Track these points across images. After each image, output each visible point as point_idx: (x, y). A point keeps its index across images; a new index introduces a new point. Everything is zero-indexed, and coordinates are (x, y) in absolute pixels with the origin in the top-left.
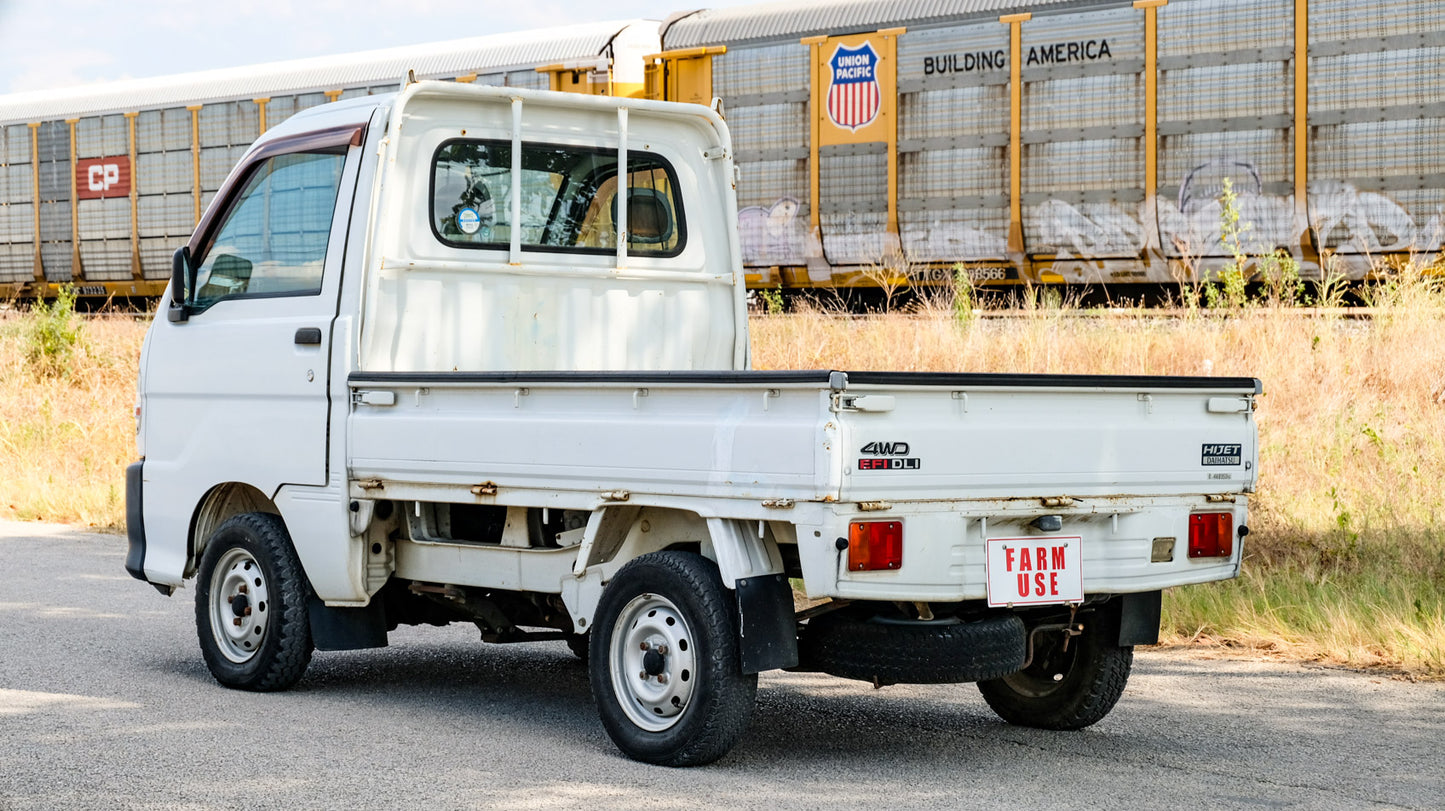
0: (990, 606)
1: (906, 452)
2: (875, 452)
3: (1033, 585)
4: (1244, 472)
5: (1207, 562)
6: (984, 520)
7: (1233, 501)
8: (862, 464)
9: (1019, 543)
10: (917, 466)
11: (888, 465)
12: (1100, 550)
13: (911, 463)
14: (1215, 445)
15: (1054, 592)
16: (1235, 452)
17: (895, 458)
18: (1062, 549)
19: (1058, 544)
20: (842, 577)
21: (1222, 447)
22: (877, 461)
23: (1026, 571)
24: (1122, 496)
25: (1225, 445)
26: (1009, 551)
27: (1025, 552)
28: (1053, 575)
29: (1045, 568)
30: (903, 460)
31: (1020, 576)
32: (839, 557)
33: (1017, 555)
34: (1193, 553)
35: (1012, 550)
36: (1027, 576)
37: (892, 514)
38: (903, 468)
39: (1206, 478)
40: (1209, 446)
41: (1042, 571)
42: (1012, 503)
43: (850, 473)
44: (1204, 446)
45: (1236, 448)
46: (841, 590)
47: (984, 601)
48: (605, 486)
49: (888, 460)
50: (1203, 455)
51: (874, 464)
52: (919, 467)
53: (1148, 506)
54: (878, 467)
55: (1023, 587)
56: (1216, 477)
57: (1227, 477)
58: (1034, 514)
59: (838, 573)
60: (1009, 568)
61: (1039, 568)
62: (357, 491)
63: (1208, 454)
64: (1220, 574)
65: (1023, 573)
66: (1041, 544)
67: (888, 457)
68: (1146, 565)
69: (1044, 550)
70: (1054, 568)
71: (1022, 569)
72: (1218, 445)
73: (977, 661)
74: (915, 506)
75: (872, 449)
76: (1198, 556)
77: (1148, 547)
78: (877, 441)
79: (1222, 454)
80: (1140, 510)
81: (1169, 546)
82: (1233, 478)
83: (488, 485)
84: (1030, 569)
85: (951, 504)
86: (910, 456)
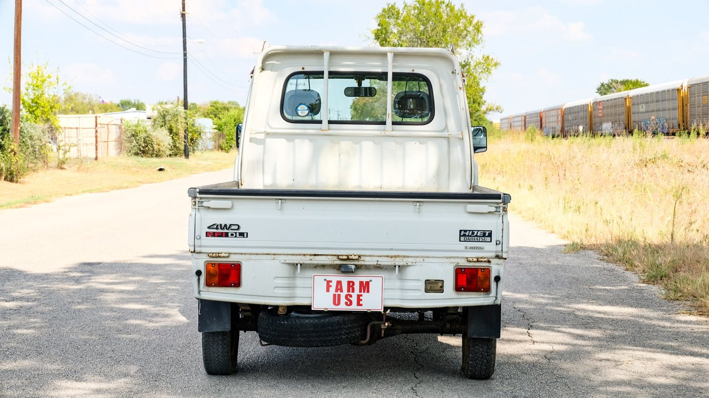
0: (312, 309)
1: (238, 229)
2: (217, 228)
3: (343, 300)
4: (495, 246)
5: (471, 295)
6: (299, 265)
7: (489, 262)
8: (208, 234)
9: (335, 278)
10: (245, 236)
11: (226, 235)
12: (398, 284)
13: (242, 234)
14: (470, 231)
15: (359, 304)
16: (487, 235)
17: (230, 232)
18: (367, 283)
19: (365, 280)
20: (201, 289)
21: (476, 232)
22: (218, 233)
23: (339, 293)
24: (399, 256)
25: (478, 231)
26: (329, 282)
27: (339, 283)
28: (359, 296)
29: (353, 291)
30: (236, 233)
31: (335, 295)
32: (199, 280)
33: (334, 285)
34: (458, 289)
35: (331, 281)
36: (339, 295)
37: (233, 259)
38: (236, 237)
39: (463, 248)
40: (465, 231)
41: (351, 293)
42: (317, 257)
43: (200, 238)
44: (461, 231)
45: (487, 233)
46: (202, 295)
47: (310, 306)
49: (225, 233)
50: (460, 236)
51: (216, 235)
52: (247, 237)
53: (420, 262)
54: (218, 236)
55: (336, 300)
56: (471, 248)
57: (482, 248)
58: (333, 263)
59: (199, 287)
60: (328, 290)
61: (349, 291)
63: (464, 235)
64: (481, 302)
65: (337, 293)
66: (351, 279)
67: (226, 231)
68: (422, 293)
69: (353, 283)
70: (360, 292)
71: (336, 291)
72: (473, 231)
73: (301, 337)
74: (248, 256)
75: (215, 227)
76: (462, 291)
77: (422, 285)
78: (219, 223)
79: (476, 236)
80: (414, 264)
81: (440, 284)
82: (485, 249)
84: (342, 291)
85: (273, 256)
86: (241, 231)
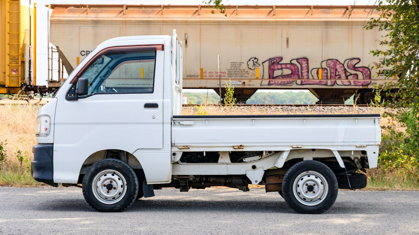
48: (292, 144)
62: (175, 150)
83: (241, 146)
